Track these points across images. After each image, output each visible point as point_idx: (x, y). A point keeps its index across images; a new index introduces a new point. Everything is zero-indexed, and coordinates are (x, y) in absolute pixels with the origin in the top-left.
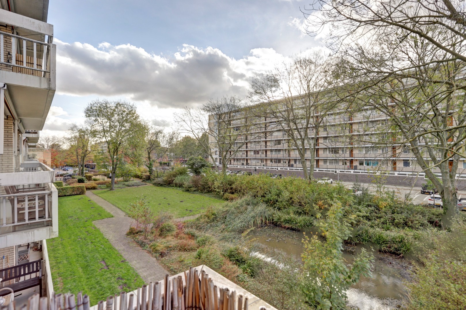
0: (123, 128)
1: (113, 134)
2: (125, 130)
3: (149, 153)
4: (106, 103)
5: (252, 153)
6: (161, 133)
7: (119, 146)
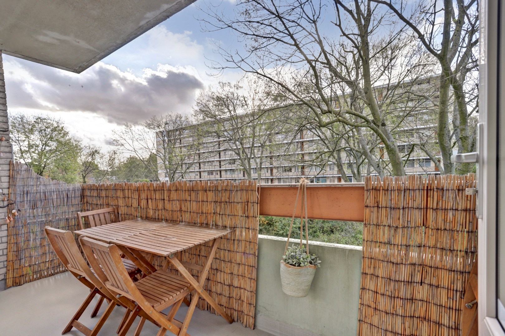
0: (47, 148)
1: (33, 154)
2: (50, 150)
3: (84, 177)
4: (22, 118)
5: (206, 174)
6: (98, 153)
7: (44, 168)
